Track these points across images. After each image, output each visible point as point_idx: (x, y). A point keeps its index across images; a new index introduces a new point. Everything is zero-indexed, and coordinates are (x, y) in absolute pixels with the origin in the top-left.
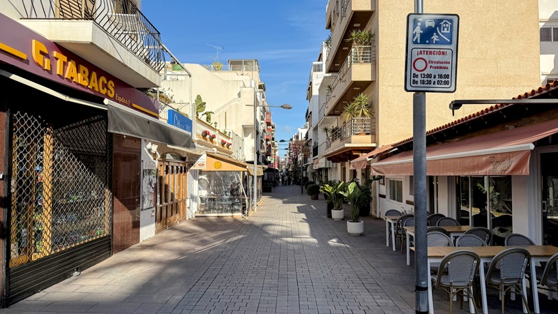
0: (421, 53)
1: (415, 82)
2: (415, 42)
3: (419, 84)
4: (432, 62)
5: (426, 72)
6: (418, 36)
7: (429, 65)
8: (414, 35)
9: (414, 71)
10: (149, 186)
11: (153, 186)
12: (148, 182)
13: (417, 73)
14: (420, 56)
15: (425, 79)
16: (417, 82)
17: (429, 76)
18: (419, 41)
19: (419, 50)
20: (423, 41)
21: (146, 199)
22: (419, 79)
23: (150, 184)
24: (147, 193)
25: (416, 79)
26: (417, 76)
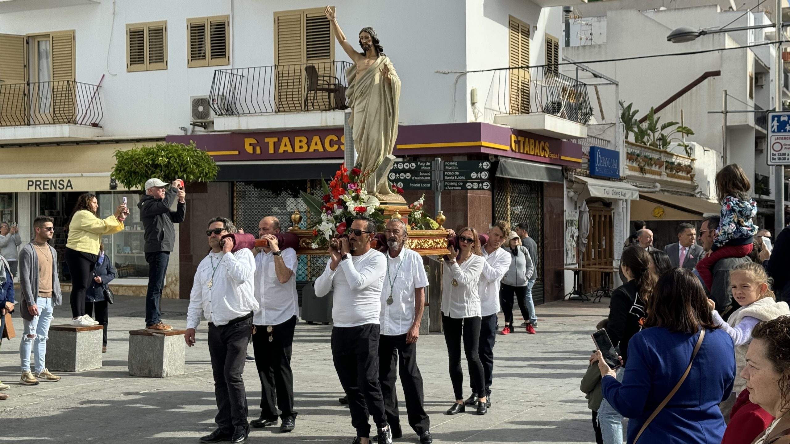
0: (778, 139)
1: (774, 159)
2: (774, 132)
3: (777, 161)
4: (786, 145)
5: (781, 152)
6: (775, 127)
7: (784, 147)
8: (773, 127)
9: (773, 152)
10: (571, 239)
11: (575, 239)
12: (570, 234)
13: (775, 153)
14: (777, 141)
15: (781, 157)
16: (775, 159)
17: (784, 154)
18: (776, 131)
19: (776, 137)
20: (779, 131)
21: (569, 252)
22: (776, 157)
23: (572, 236)
24: (570, 247)
25: (774, 157)
26: (775, 155)
